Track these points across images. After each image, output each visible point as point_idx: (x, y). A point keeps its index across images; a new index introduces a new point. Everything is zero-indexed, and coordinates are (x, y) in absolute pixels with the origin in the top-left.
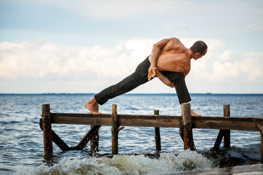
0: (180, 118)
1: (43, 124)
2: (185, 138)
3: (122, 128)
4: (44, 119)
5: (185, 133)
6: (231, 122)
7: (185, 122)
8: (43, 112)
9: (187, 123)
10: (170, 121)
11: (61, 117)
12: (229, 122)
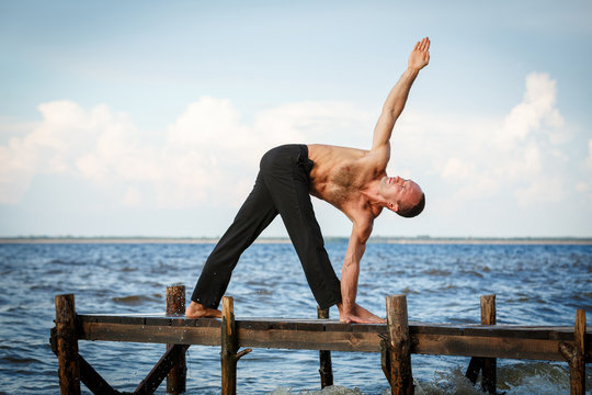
0: (382, 330)
1: (60, 341)
2: (393, 376)
3: (245, 353)
4: (62, 330)
5: (396, 365)
6: (501, 339)
7: (395, 340)
8: (57, 314)
9: (399, 341)
10: (359, 337)
11: (100, 324)
12: (495, 340)
